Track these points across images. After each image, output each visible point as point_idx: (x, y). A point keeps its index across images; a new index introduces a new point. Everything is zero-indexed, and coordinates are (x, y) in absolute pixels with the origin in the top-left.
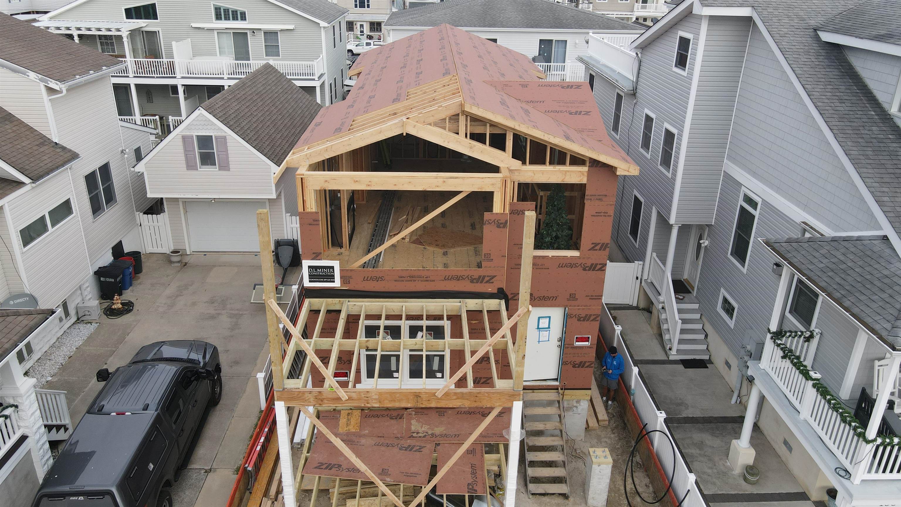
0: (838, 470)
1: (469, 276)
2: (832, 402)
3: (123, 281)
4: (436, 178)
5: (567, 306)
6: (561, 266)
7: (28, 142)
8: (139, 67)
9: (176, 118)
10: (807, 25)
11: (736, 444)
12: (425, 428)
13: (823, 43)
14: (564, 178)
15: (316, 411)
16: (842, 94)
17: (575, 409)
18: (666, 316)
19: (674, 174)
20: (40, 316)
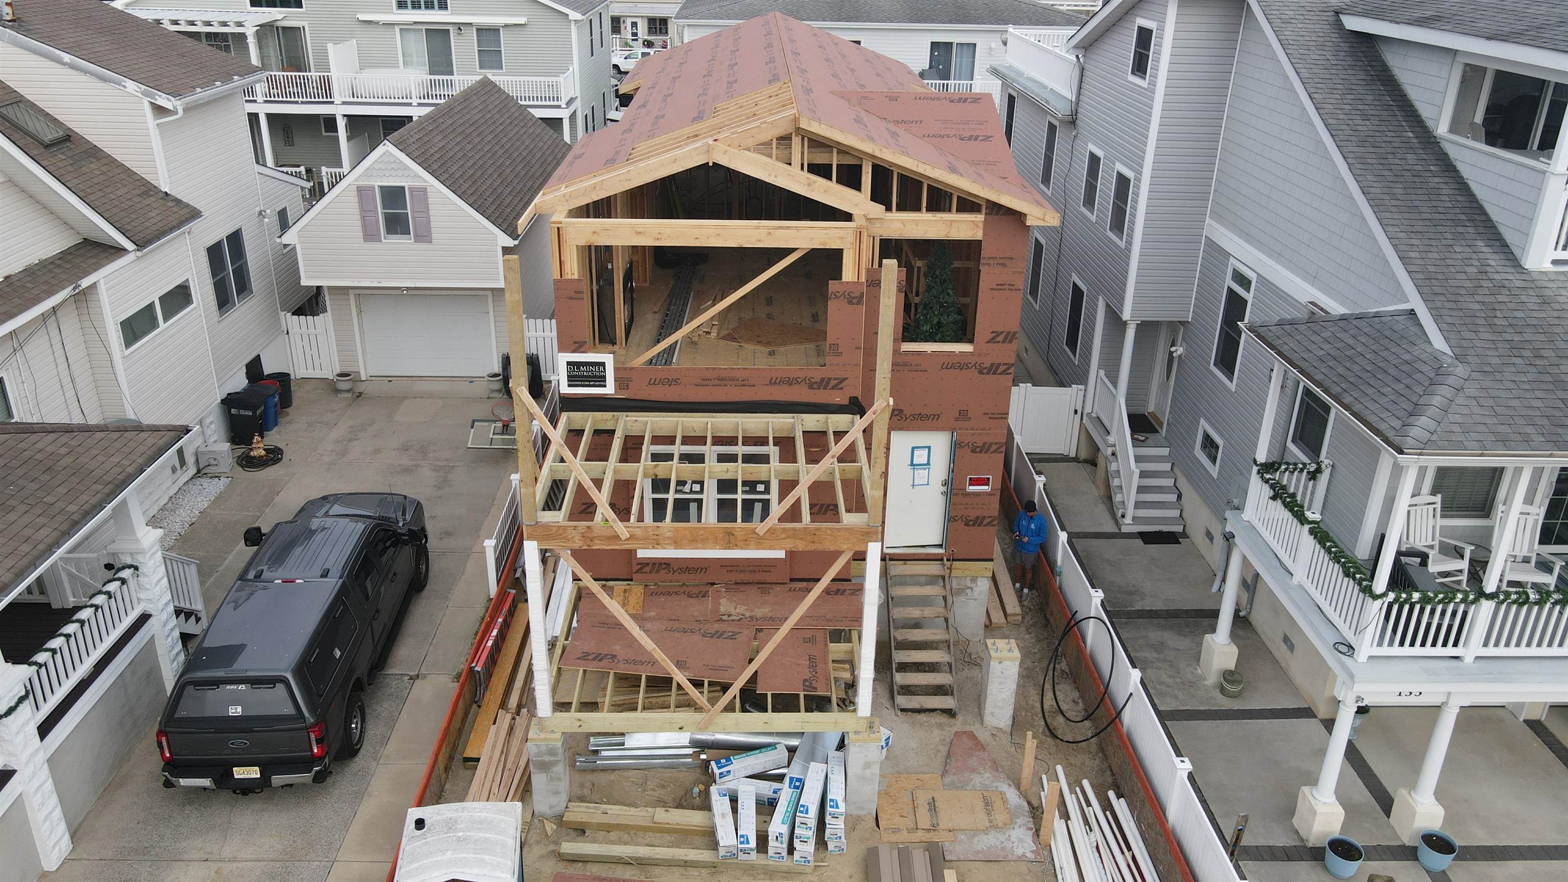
0: (1337, 645)
1: (807, 379)
2: (1333, 549)
3: (264, 415)
4: (757, 228)
5: (955, 429)
6: (945, 367)
7: (124, 190)
8: (273, 85)
9: (333, 170)
10: (1325, 5)
11: (1210, 640)
12: (741, 609)
13: (1347, 32)
14: (949, 232)
15: (577, 587)
16: (1367, 108)
17: (968, 591)
18: (1118, 466)
19: (1129, 243)
20: (172, 434)
